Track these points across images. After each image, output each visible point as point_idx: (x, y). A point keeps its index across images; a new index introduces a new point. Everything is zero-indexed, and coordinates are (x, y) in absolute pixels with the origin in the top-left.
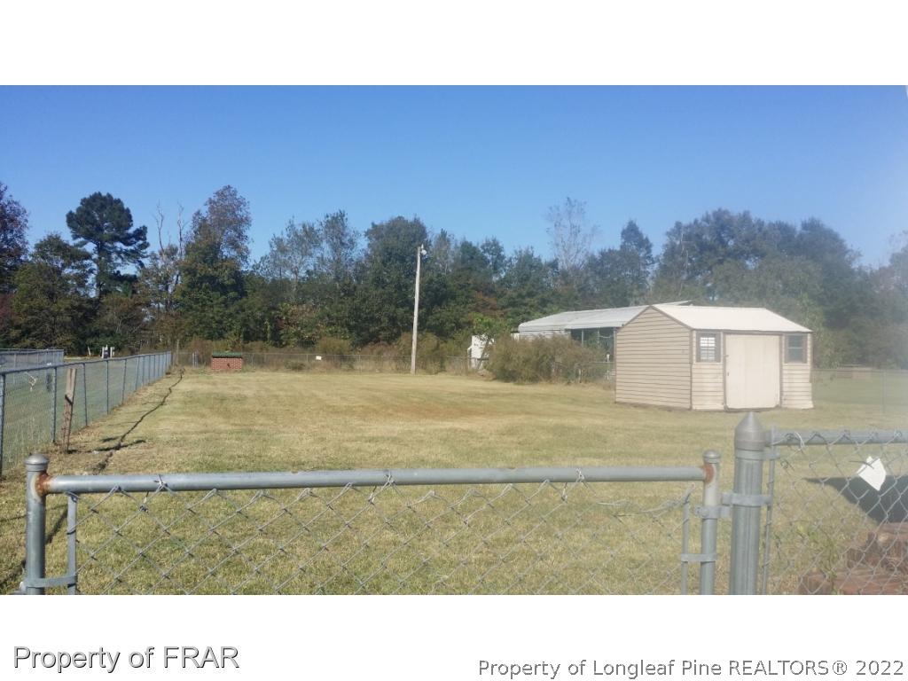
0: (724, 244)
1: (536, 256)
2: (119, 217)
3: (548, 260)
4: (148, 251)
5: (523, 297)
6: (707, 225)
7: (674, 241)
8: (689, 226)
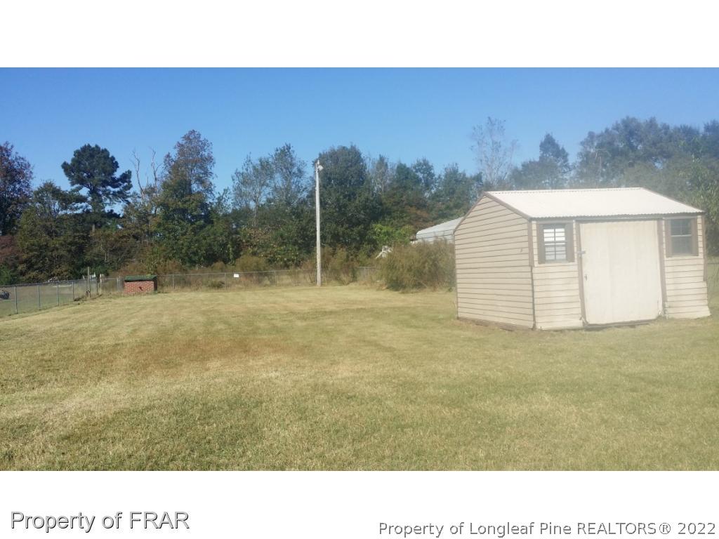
0: (633, 148)
1: (460, 171)
2: (104, 164)
3: (473, 175)
4: (131, 191)
5: (451, 209)
6: (617, 133)
7: (588, 149)
8: (601, 135)
